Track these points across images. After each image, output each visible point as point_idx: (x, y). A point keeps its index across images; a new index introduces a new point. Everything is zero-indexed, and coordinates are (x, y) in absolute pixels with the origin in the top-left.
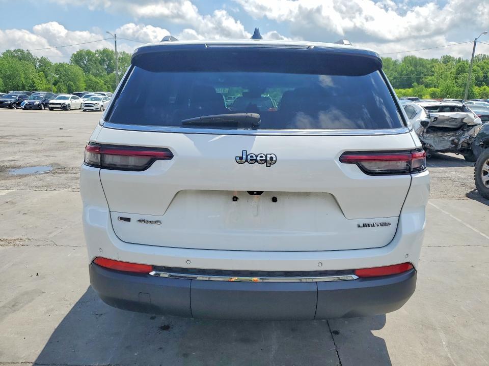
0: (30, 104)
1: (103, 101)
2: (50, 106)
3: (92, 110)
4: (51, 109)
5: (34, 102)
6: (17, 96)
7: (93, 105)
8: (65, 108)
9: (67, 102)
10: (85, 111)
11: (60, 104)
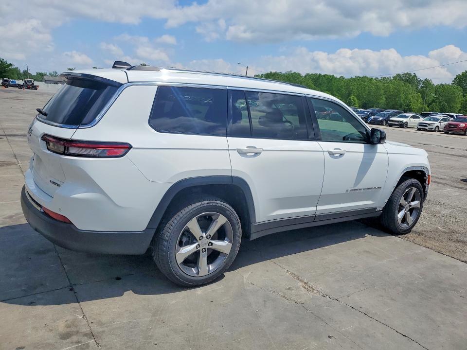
0: (375, 119)
1: (440, 122)
2: (389, 122)
3: (426, 130)
4: (391, 125)
5: (378, 118)
6: (368, 112)
7: (427, 125)
8: (402, 125)
9: (405, 120)
10: (419, 129)
11: (398, 121)
